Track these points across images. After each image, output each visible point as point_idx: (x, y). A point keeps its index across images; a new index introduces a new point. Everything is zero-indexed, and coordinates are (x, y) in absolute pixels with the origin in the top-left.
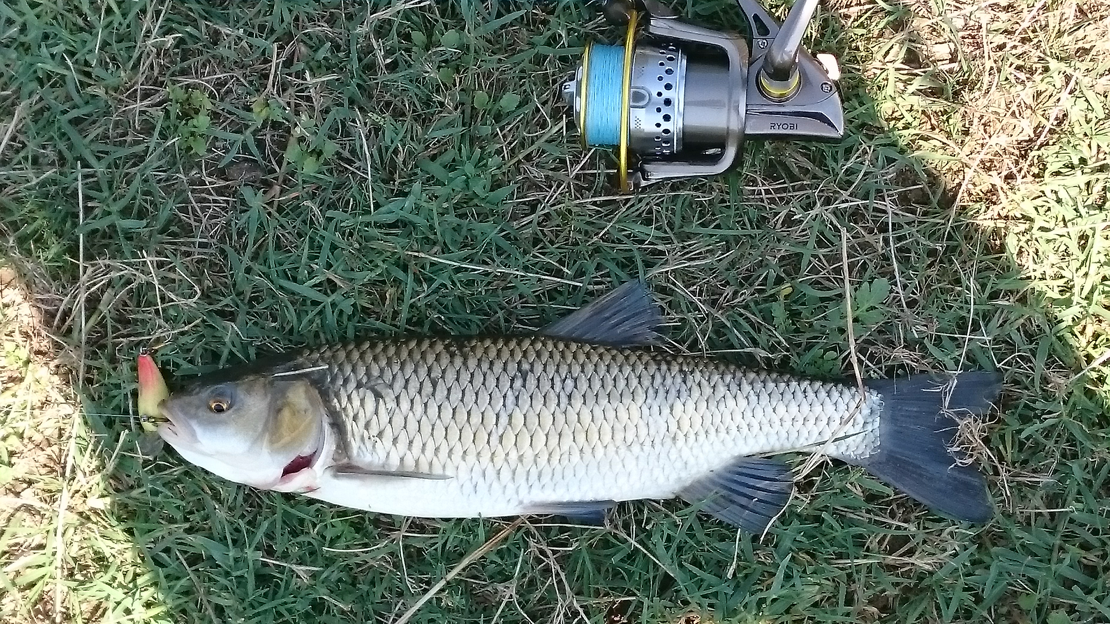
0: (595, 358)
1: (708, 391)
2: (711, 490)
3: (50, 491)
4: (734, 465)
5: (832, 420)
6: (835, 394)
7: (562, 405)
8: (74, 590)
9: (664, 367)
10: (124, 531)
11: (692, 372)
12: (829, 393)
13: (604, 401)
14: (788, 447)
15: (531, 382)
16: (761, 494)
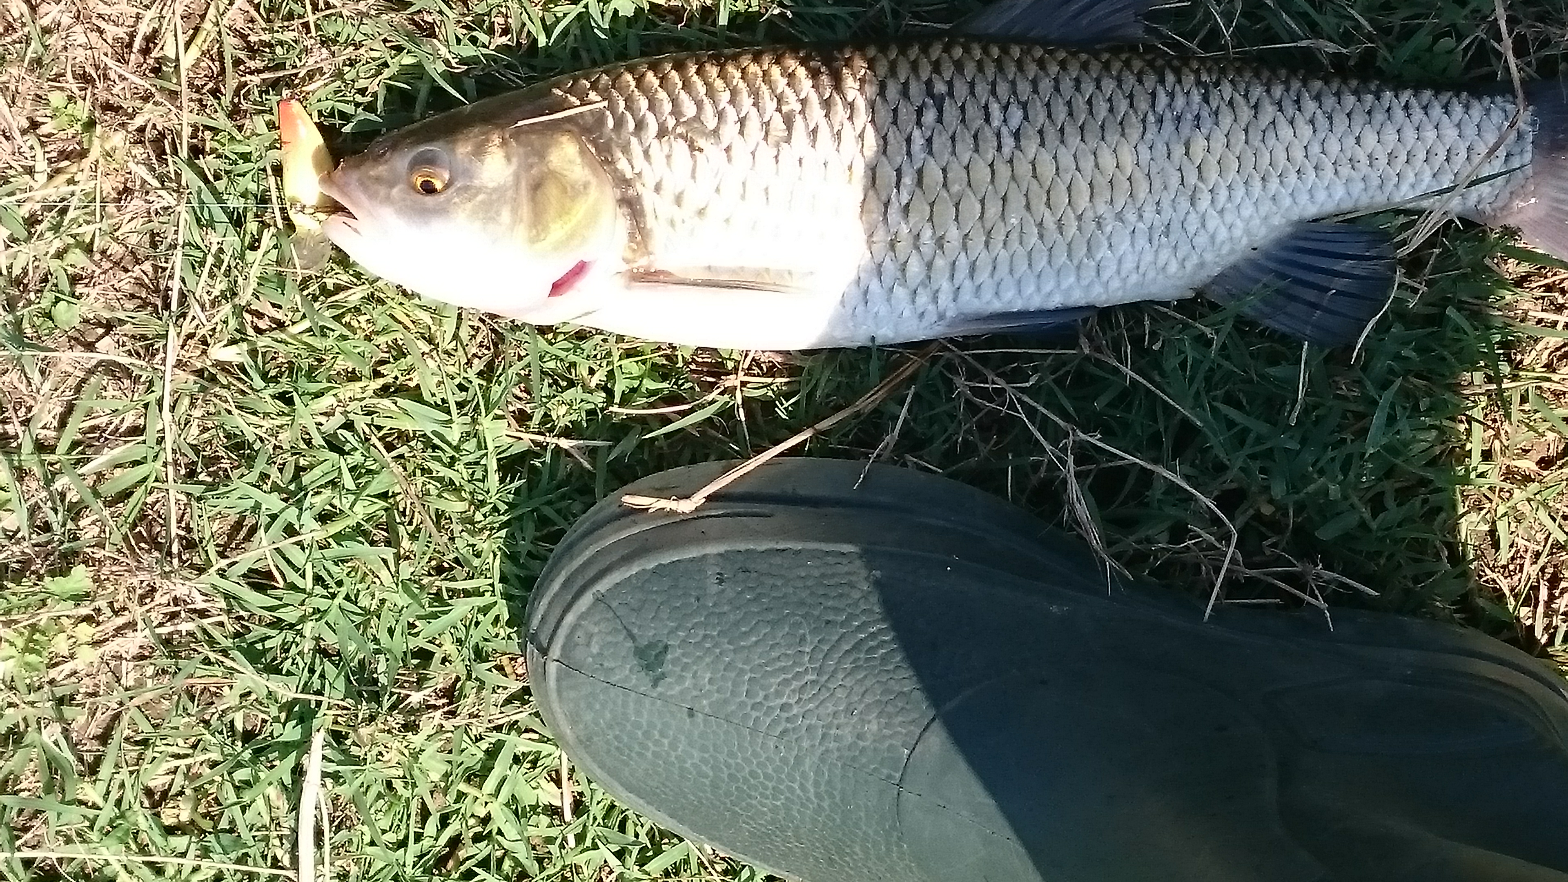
0: (1054, 69)
1: (1246, 113)
2: (1257, 281)
3: (144, 337)
4: (1294, 236)
5: (1454, 152)
6: (1458, 109)
7: (1007, 150)
8: (199, 499)
9: (1170, 78)
10: (274, 397)
11: (1217, 84)
12: (1447, 111)
13: (1073, 139)
14: (1380, 200)
15: (951, 111)
16: (1341, 283)
